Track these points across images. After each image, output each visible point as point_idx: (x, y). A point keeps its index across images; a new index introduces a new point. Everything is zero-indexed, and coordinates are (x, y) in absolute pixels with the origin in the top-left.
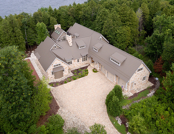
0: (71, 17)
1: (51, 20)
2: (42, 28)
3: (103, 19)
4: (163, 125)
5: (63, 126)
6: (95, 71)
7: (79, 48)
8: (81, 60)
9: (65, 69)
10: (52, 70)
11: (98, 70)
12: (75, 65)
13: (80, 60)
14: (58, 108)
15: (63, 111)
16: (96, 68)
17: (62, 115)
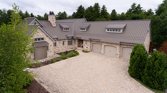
7: (64, 30)
12: (60, 49)
16: (86, 49)
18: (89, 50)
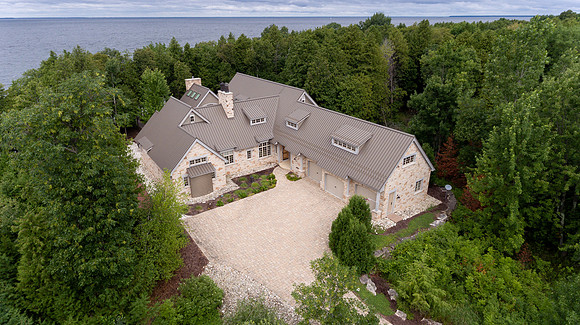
0: (225, 64)
1: (176, 68)
2: (156, 83)
3: (305, 59)
4: (485, 286)
5: (219, 306)
6: (292, 177)
7: (252, 124)
8: (256, 152)
9: (217, 173)
10: (184, 174)
11: (300, 175)
12: (242, 166)
13: (252, 154)
14: (203, 261)
15: (219, 267)
16: (295, 170)
17: (216, 279)
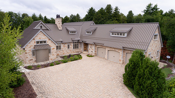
8: (72, 46)
9: (52, 50)
10: (32, 48)
12: (65, 52)
16: (91, 54)
18: (93, 55)
